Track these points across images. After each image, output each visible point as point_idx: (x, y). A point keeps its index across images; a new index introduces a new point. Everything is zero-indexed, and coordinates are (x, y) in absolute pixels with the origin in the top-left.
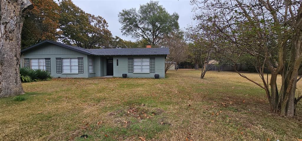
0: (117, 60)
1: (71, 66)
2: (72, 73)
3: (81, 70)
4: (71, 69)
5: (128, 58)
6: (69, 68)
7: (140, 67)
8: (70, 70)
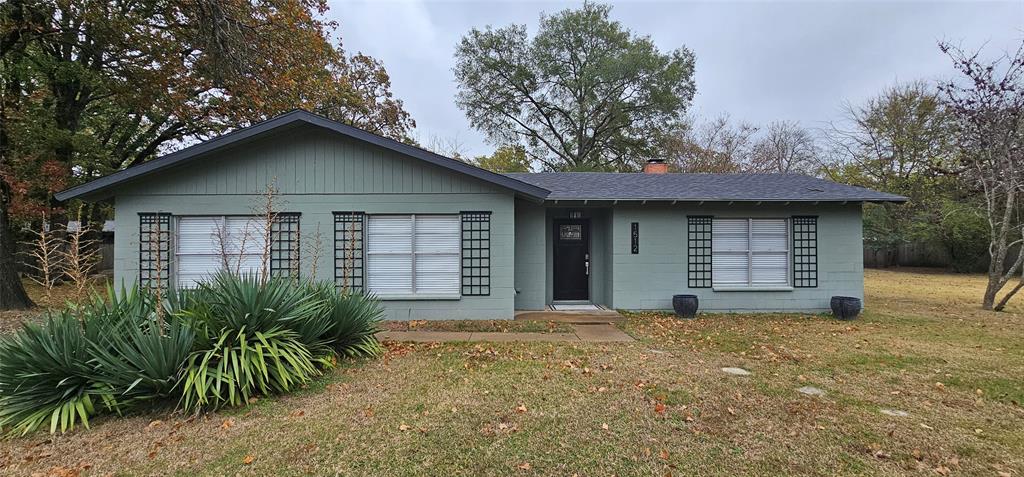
0: (635, 228)
1: (415, 257)
2: (421, 294)
3: (475, 279)
4: (415, 274)
5: (688, 217)
6: (406, 266)
7: (740, 261)
8: (410, 279)
